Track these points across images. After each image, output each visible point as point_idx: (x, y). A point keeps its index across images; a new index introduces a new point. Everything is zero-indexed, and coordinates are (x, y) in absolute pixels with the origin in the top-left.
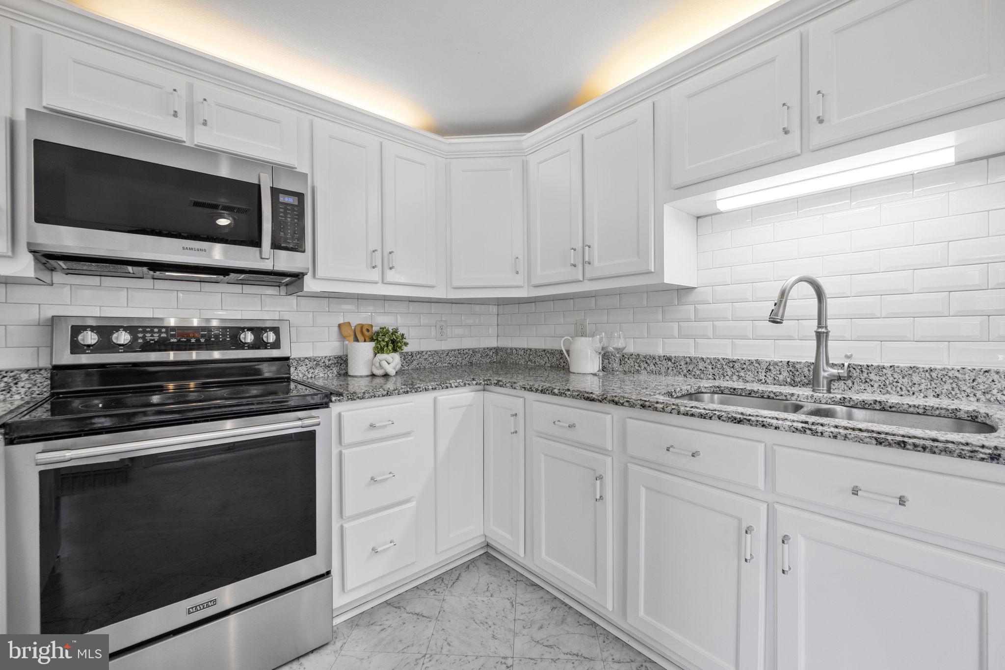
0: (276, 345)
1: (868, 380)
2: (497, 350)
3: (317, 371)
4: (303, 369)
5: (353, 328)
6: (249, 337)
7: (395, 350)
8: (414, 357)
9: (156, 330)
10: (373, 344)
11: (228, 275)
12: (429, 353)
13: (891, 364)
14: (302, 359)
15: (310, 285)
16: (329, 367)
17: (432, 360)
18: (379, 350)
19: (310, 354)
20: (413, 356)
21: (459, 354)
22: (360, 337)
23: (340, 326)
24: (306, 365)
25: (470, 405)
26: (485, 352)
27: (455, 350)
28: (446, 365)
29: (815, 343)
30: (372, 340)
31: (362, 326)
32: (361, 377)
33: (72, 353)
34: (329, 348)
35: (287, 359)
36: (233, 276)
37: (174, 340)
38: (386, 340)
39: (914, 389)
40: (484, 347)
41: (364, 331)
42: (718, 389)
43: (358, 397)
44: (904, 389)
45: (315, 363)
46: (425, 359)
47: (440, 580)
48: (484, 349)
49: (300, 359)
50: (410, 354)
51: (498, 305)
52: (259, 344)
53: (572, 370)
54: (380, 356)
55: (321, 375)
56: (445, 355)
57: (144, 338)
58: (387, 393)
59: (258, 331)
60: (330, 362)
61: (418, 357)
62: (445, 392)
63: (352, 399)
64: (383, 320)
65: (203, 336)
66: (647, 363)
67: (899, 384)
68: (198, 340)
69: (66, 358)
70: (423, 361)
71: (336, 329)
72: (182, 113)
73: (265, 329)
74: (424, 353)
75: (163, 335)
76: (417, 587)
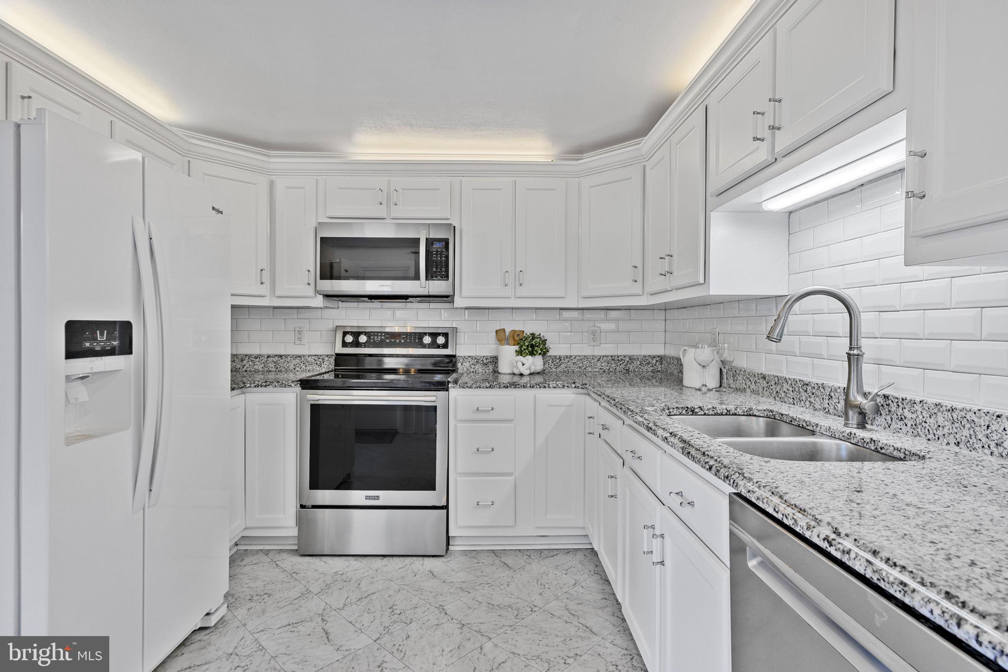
0: (445, 346)
1: (903, 417)
2: (661, 359)
3: (477, 367)
4: (467, 365)
5: (507, 334)
6: (427, 340)
7: (532, 354)
8: (563, 361)
9: (380, 334)
10: (517, 348)
11: (408, 299)
12: (578, 358)
13: (938, 401)
14: (466, 357)
15: (459, 302)
16: (486, 365)
17: (581, 365)
18: (520, 353)
19: (473, 354)
20: (561, 360)
21: (612, 360)
22: (511, 341)
23: (497, 331)
24: (469, 362)
25: (569, 406)
26: (646, 360)
27: (607, 356)
28: (598, 370)
29: (846, 364)
30: (518, 344)
31: (514, 332)
32: (505, 374)
33: (342, 347)
34: (486, 350)
35: (454, 356)
36: (410, 299)
37: (388, 341)
38: (527, 344)
39: (940, 433)
40: (645, 354)
41: (515, 335)
42: (771, 413)
43: (467, 387)
44: (931, 432)
45: (476, 360)
46: (574, 363)
47: (539, 552)
48: (645, 356)
49: (465, 357)
50: (558, 357)
51: (665, 310)
52: (434, 345)
53: (685, 383)
54: (520, 358)
55: (480, 371)
56: (595, 360)
57: (374, 339)
58: (490, 386)
59: (434, 335)
60: (487, 361)
61: (566, 360)
62: (543, 391)
63: (463, 388)
64: (529, 327)
65: (403, 338)
66: (750, 380)
67: (927, 425)
68: (400, 341)
69: (340, 349)
70: (572, 365)
71: (494, 334)
72: (385, 203)
73: (439, 334)
74: (573, 358)
75: (383, 337)
76: (520, 550)
